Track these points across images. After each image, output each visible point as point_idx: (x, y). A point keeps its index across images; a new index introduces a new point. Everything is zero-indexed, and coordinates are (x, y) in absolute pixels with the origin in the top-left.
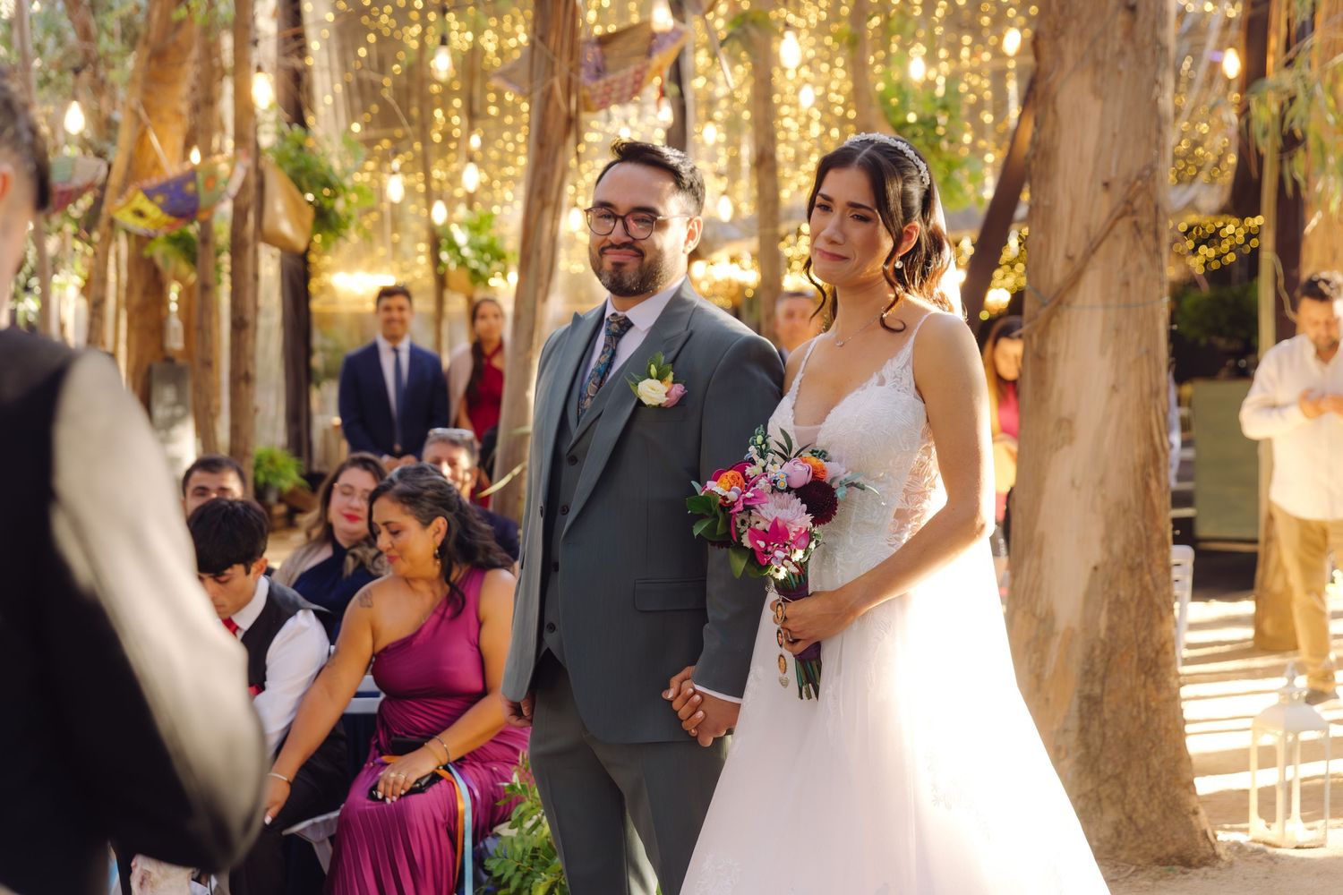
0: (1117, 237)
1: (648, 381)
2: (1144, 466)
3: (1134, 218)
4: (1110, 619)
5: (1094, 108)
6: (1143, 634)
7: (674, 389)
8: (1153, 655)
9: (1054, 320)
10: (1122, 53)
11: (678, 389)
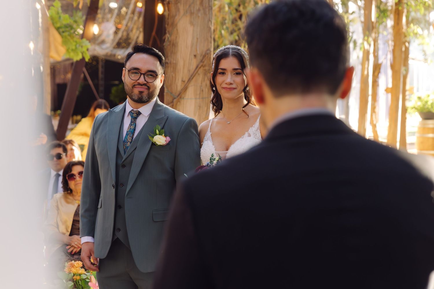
1: (158, 136)
5: (190, 29)
9: (178, 103)
10: (199, 10)
11: (168, 139)
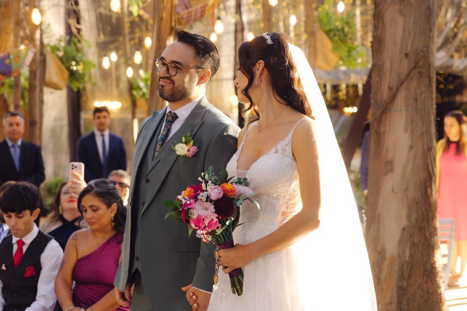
0: (412, 79)
1: (180, 144)
2: (425, 182)
3: (419, 70)
4: (410, 252)
5: (400, 20)
6: (426, 258)
7: (191, 149)
8: (430, 268)
9: (384, 116)
11: (194, 149)
